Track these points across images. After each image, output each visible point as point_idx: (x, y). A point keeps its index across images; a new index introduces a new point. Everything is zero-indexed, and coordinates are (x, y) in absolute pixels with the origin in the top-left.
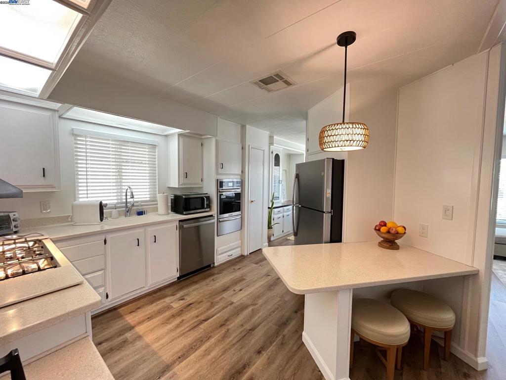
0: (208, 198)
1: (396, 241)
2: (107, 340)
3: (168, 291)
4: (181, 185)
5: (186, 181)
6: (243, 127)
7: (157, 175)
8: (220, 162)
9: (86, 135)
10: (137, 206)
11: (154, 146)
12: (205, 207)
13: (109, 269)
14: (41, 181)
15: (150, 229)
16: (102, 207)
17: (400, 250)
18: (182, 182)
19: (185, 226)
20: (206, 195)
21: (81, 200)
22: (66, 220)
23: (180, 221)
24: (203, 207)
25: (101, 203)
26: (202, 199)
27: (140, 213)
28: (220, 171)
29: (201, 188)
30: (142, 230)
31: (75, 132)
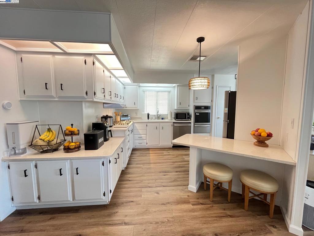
0: (188, 114)
1: (266, 142)
2: (142, 154)
3: (167, 149)
4: (178, 108)
5: (180, 106)
6: (213, 76)
7: (170, 104)
8: (196, 96)
9: (147, 91)
10: (161, 116)
11: (169, 92)
12: (187, 118)
13: (148, 135)
14: (134, 106)
15: (161, 124)
16: (148, 115)
17: (268, 148)
18: (178, 107)
19: (175, 125)
20: (188, 113)
21: (145, 112)
22: (140, 118)
23: (173, 123)
24: (186, 118)
25: (148, 114)
26: (186, 114)
27: (162, 119)
28: (196, 101)
29: (189, 109)
30: (158, 124)
31: (144, 90)
